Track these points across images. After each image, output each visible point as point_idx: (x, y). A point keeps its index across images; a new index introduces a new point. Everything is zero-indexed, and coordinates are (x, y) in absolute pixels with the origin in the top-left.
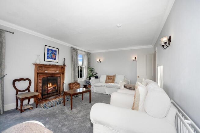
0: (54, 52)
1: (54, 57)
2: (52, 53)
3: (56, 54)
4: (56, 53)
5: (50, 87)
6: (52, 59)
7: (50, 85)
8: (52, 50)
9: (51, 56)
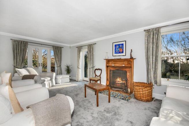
0: (121, 46)
1: (121, 51)
2: (119, 48)
3: (123, 48)
4: (123, 46)
5: (119, 82)
6: (120, 53)
7: (119, 79)
8: (119, 45)
9: (118, 51)
